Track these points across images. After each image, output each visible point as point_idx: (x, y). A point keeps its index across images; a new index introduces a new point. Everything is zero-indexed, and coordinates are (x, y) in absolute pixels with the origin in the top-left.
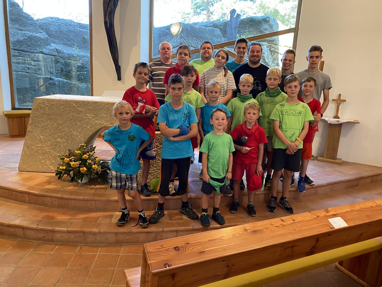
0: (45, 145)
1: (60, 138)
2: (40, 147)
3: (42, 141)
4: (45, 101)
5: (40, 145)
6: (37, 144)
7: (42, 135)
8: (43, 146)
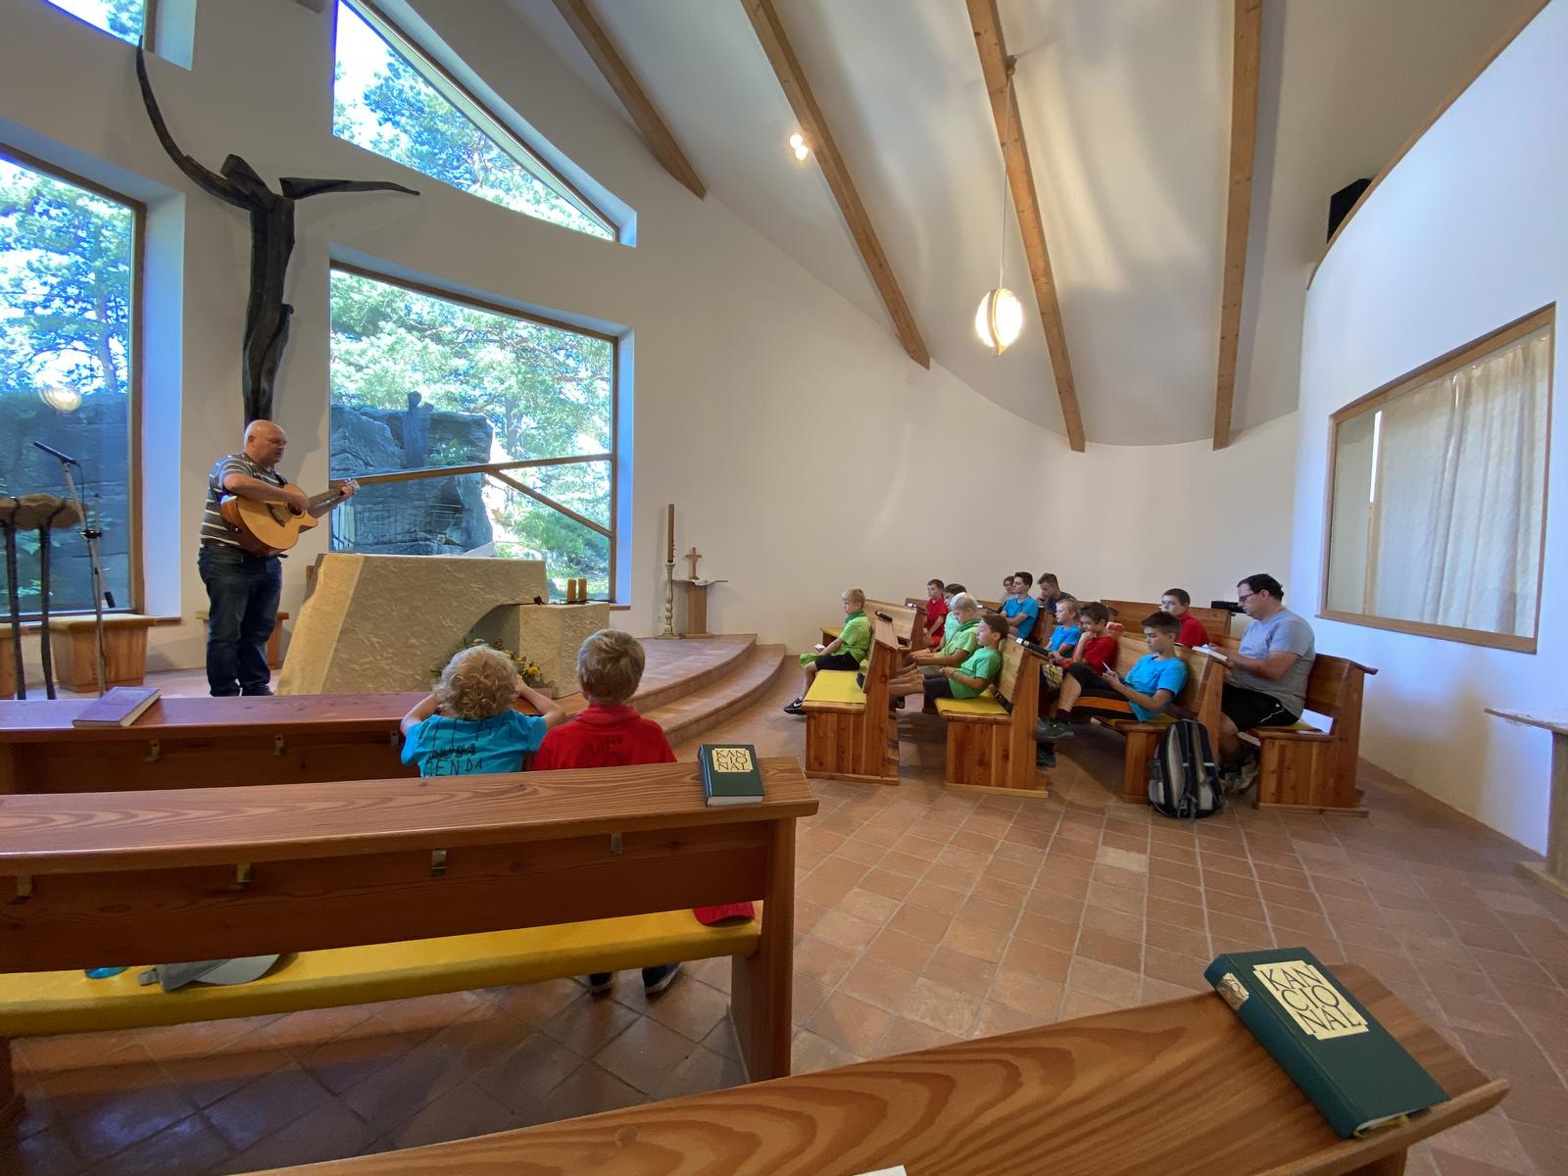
0: (382, 656)
1: (416, 637)
2: (371, 662)
3: (375, 648)
4: (389, 563)
5: (371, 658)
6: (365, 656)
7: (376, 636)
8: (377, 660)
